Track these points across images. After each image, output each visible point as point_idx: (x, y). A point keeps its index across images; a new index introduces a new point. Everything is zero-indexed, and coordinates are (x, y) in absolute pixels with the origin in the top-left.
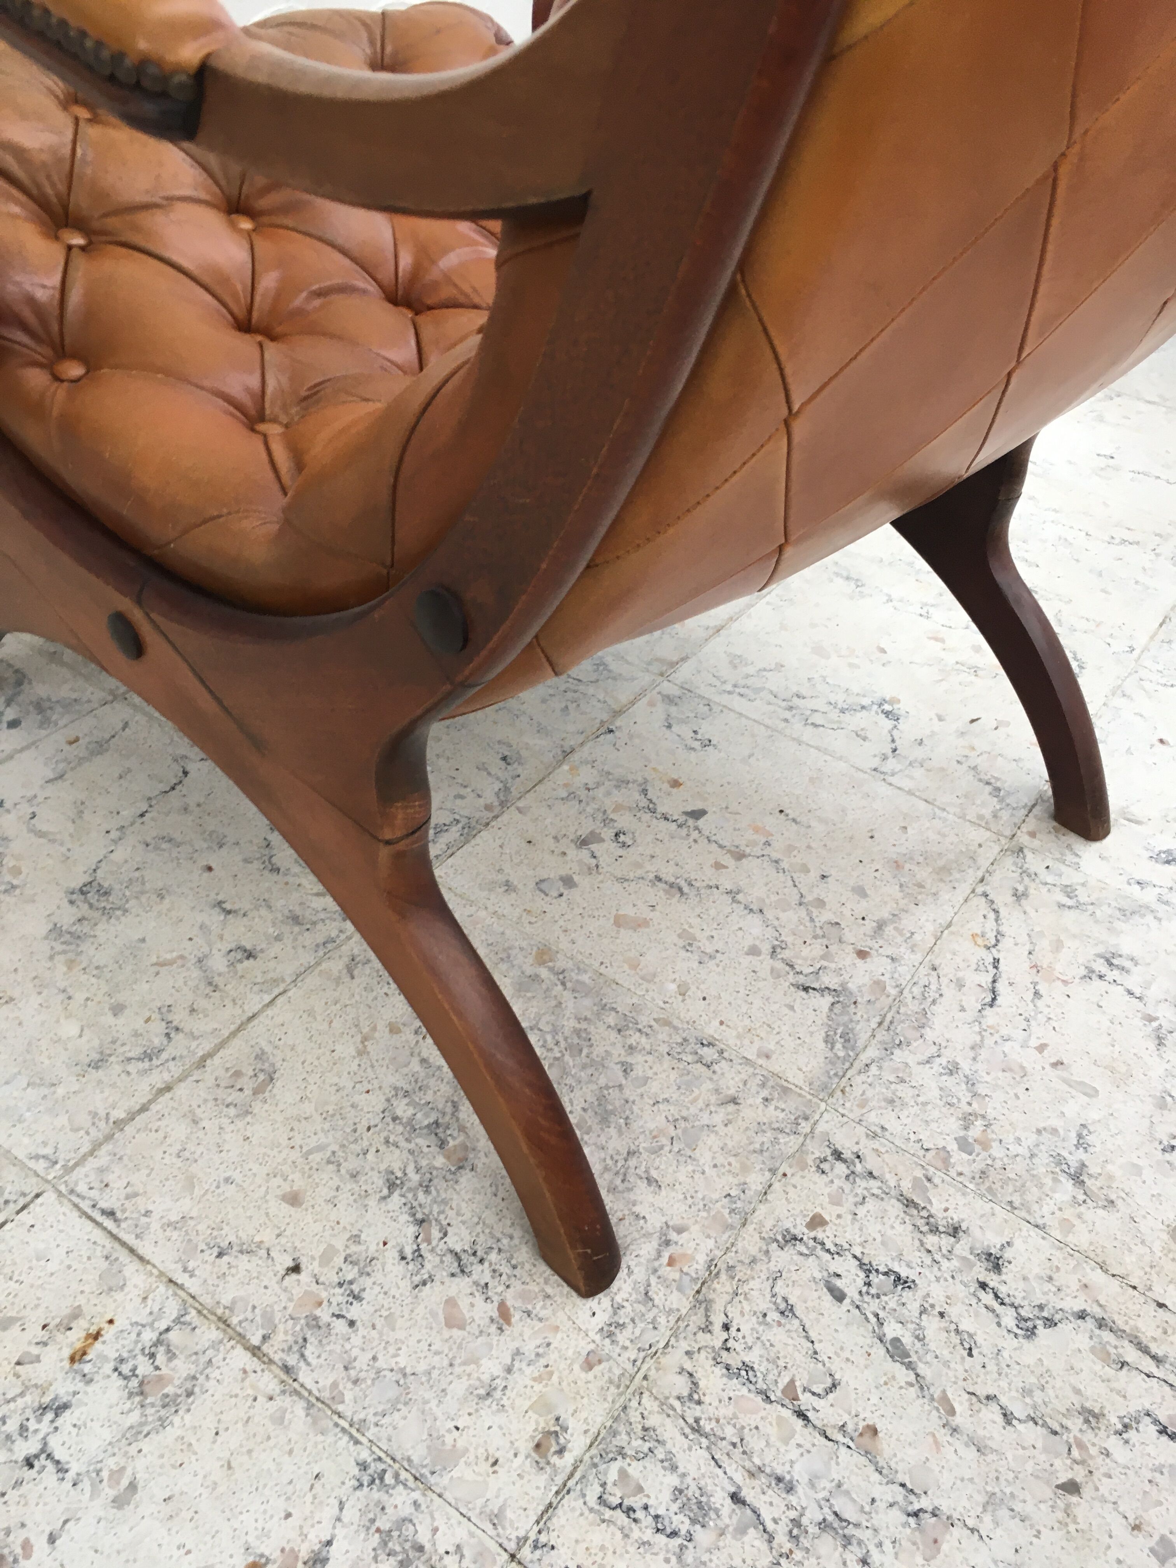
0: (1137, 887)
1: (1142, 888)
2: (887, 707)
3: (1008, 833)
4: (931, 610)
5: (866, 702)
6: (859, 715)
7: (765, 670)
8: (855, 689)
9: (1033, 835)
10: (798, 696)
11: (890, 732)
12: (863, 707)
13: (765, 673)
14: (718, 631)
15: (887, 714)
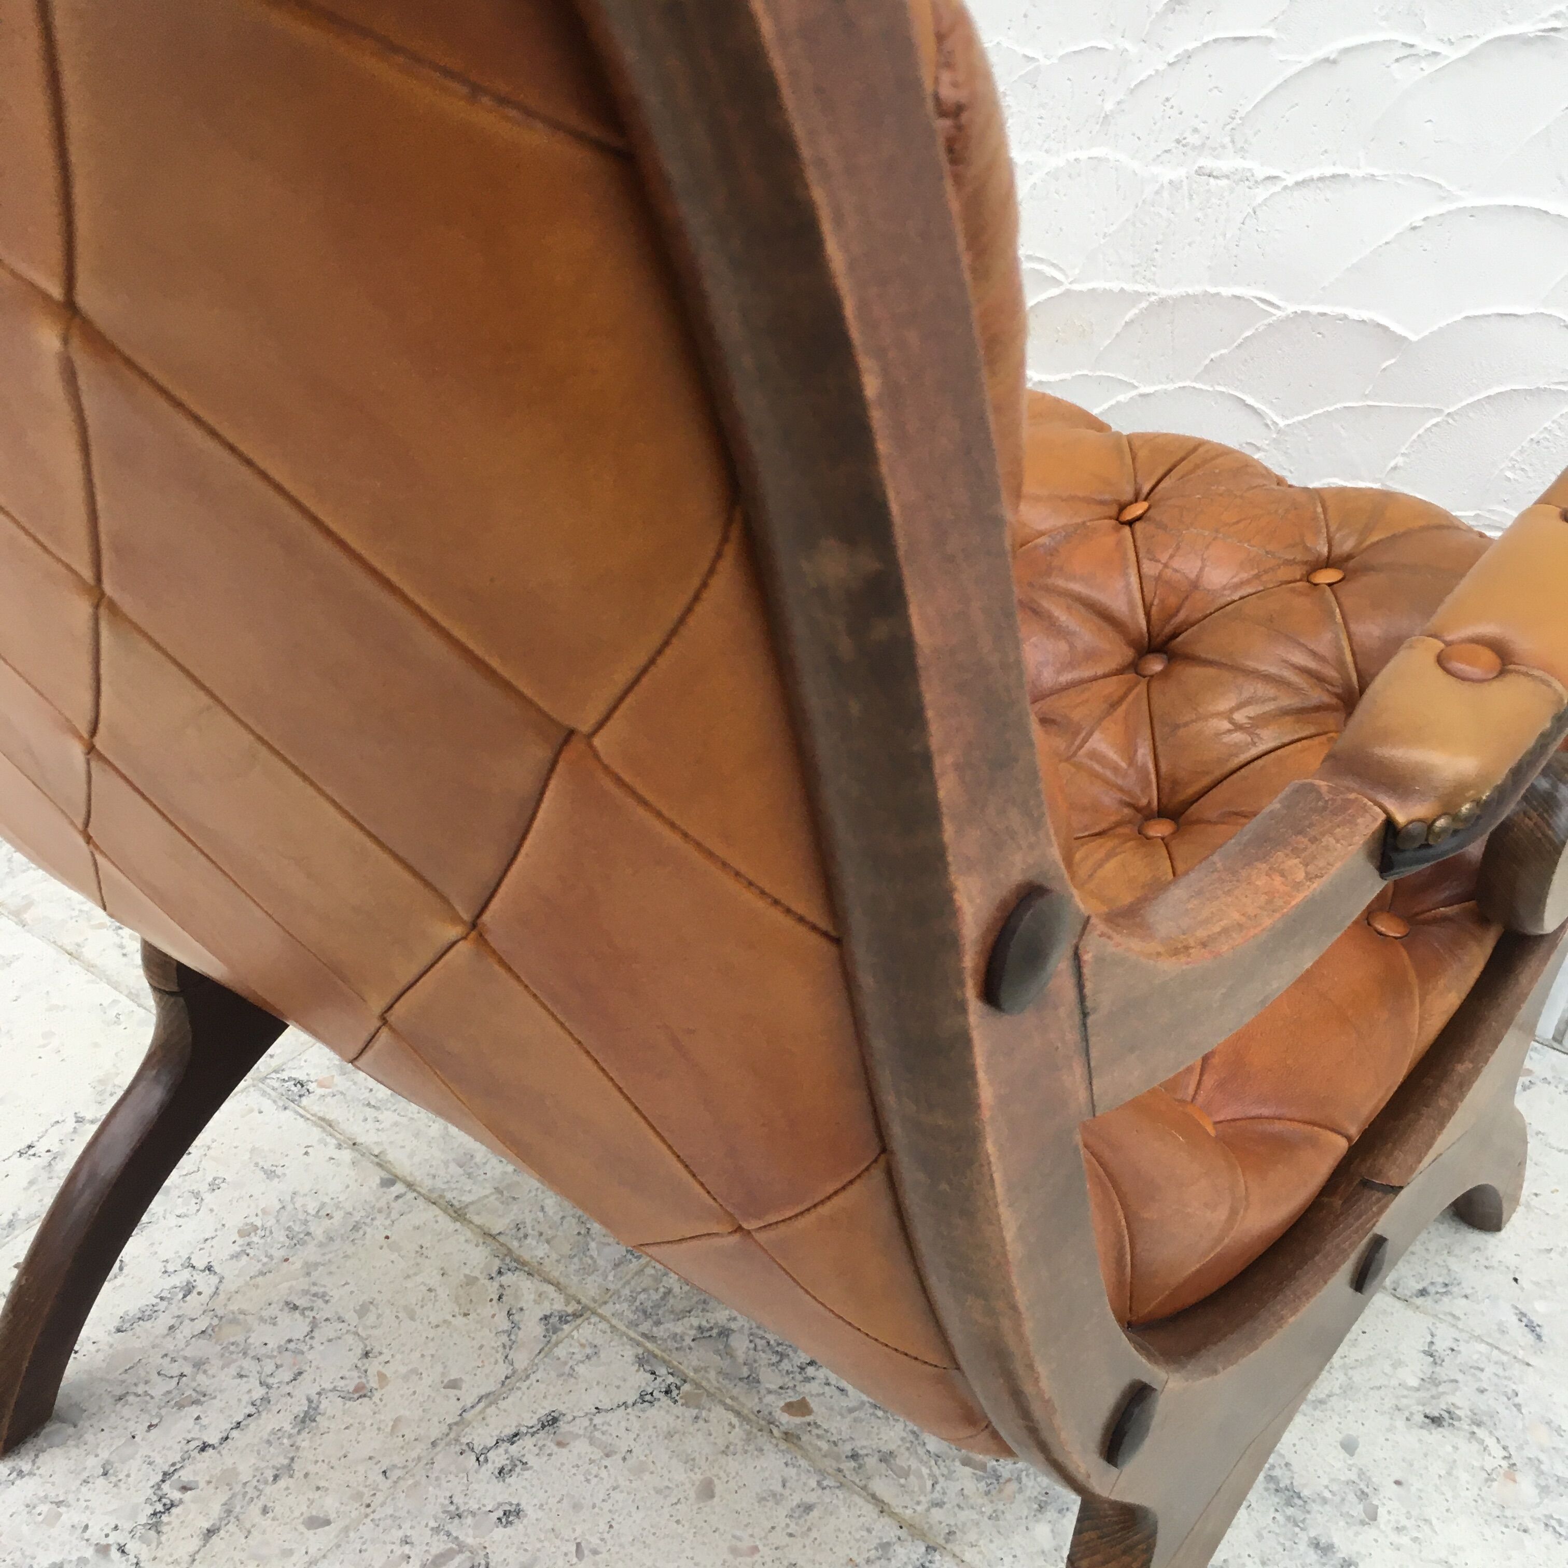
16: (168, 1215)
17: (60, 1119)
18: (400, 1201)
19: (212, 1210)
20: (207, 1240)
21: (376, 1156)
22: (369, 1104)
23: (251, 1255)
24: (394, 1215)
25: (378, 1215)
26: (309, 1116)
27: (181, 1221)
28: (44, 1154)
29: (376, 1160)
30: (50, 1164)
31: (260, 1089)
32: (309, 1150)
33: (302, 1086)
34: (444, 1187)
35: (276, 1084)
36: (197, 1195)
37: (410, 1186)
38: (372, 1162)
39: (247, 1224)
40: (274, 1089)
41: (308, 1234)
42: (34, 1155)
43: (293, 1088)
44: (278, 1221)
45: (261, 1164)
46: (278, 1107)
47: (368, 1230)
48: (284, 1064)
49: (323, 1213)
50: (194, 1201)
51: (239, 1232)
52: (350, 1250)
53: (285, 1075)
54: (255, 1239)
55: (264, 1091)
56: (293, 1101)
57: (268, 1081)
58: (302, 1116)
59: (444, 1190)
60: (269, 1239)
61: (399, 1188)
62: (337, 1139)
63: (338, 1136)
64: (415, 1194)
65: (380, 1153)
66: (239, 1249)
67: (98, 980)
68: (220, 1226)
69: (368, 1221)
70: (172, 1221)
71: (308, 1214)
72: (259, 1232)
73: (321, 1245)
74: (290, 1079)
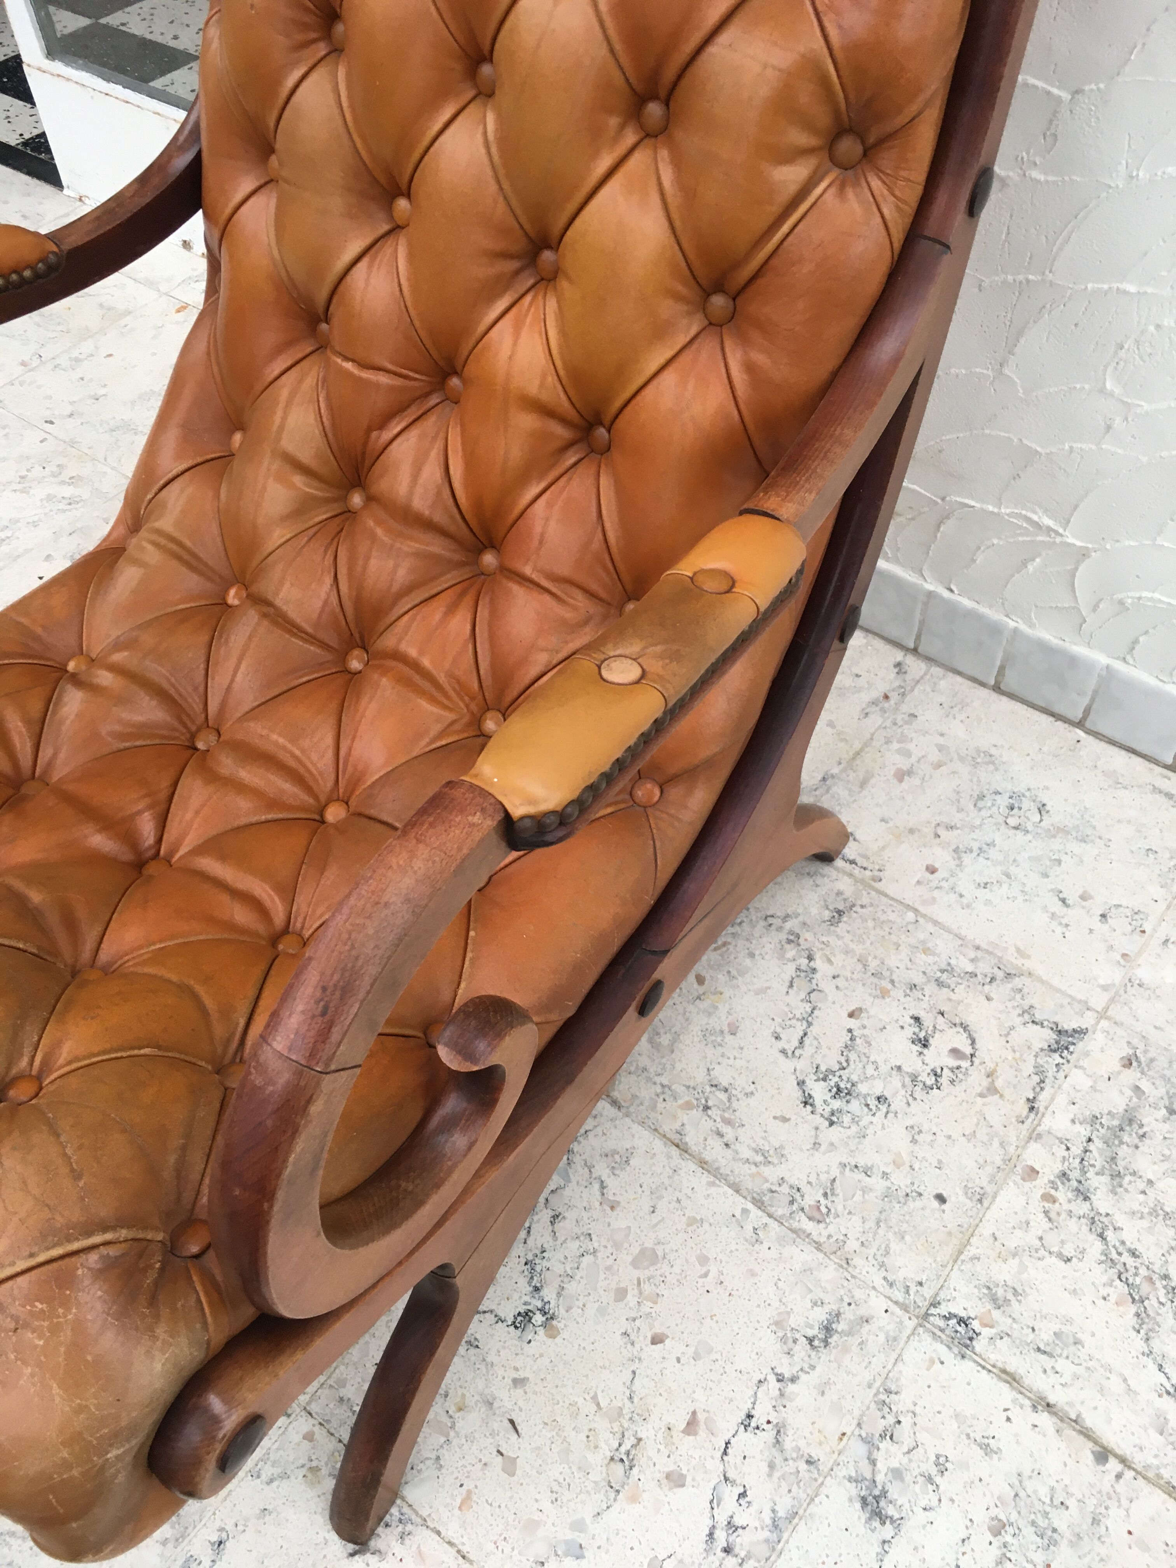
0: (215, 1538)
1: (213, 1544)
2: (538, 1319)
3: (314, 1408)
4: (769, 1435)
5: (548, 1293)
6: (523, 1282)
7: (603, 1187)
8: (571, 1287)
9: (309, 1437)
10: (555, 1217)
11: (491, 1311)
12: (537, 1289)
13: (596, 1186)
14: (677, 1146)
15: (527, 1316)
16: (915, 1509)
17: (762, 1377)
18: (1121, 1481)
19: (952, 1500)
20: (963, 1541)
21: (1075, 1421)
22: (1039, 1349)
23: (1013, 1559)
24: (1125, 1503)
25: (1108, 1503)
26: (990, 1368)
27: (930, 1515)
28: (765, 1426)
29: (1078, 1427)
30: (778, 1442)
31: (928, 1330)
32: (1009, 1413)
33: (967, 1325)
34: (1155, 1462)
35: (942, 1323)
36: (930, 1479)
37: (1123, 1460)
38: (1074, 1430)
39: (993, 1519)
40: (942, 1330)
41: (1055, 1530)
42: (758, 1428)
43: (959, 1329)
44: (1019, 1513)
45: (972, 1435)
46: (956, 1355)
47: (1109, 1523)
48: (937, 1294)
49: (1057, 1502)
50: (931, 1488)
51: (990, 1529)
52: (1103, 1551)
53: (943, 1310)
54: (1008, 1538)
55: (934, 1334)
56: (967, 1347)
57: (931, 1318)
58: (984, 1368)
59: (1158, 1468)
60: (1021, 1537)
61: (1113, 1465)
62: (1029, 1398)
63: (1028, 1394)
64: (1132, 1473)
65: (1078, 1416)
66: (999, 1553)
67: (717, 1182)
68: (969, 1524)
69: (1103, 1510)
70: (922, 1517)
71: (1044, 1503)
72: (1007, 1527)
73: (1072, 1544)
74: (951, 1316)
